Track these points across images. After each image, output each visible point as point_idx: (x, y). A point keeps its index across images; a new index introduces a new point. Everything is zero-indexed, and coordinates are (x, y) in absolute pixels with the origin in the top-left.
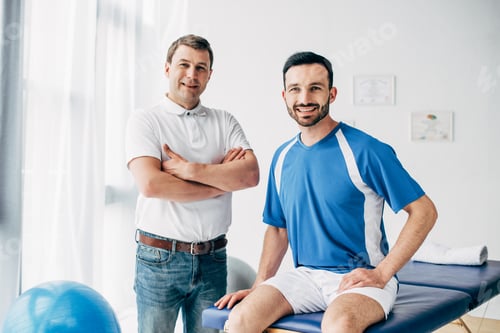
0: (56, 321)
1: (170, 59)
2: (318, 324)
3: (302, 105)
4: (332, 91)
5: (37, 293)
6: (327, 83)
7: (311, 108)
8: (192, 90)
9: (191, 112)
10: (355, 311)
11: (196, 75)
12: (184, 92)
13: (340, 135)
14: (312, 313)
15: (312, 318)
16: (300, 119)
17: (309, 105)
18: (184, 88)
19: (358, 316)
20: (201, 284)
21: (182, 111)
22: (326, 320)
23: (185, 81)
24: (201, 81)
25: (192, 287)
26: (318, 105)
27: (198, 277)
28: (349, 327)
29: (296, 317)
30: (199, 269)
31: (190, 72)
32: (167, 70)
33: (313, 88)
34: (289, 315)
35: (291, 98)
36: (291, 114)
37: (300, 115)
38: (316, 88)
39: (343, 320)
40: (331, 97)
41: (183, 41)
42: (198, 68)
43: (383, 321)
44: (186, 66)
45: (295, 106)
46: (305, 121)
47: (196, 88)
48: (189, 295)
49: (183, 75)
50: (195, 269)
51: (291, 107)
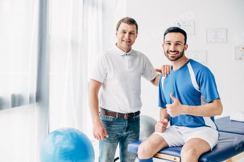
0: (65, 146)
1: (117, 29)
2: (179, 152)
3: (171, 51)
4: (186, 46)
5: (56, 133)
6: (184, 42)
7: (175, 53)
8: (128, 43)
9: (128, 53)
10: (196, 147)
11: (129, 36)
12: (124, 45)
13: (189, 65)
14: (177, 146)
15: (177, 149)
16: (170, 57)
17: (174, 51)
18: (124, 43)
19: (197, 149)
20: (129, 132)
21: (123, 53)
22: (183, 150)
23: (124, 39)
24: (132, 39)
25: (125, 133)
26: (178, 52)
27: (128, 129)
28: (193, 154)
29: (170, 148)
30: (128, 126)
31: (127, 35)
32: (117, 34)
33: (177, 44)
34: (166, 148)
35: (166, 47)
36: (165, 55)
37: (170, 55)
38: (178, 44)
39: (190, 151)
40: (185, 49)
41: (123, 20)
42: (130, 33)
43: (210, 151)
44: (125, 32)
45: (167, 51)
46: (172, 58)
47: (130, 42)
48: (122, 137)
49: (123, 37)
50: (126, 125)
51: (166, 52)
